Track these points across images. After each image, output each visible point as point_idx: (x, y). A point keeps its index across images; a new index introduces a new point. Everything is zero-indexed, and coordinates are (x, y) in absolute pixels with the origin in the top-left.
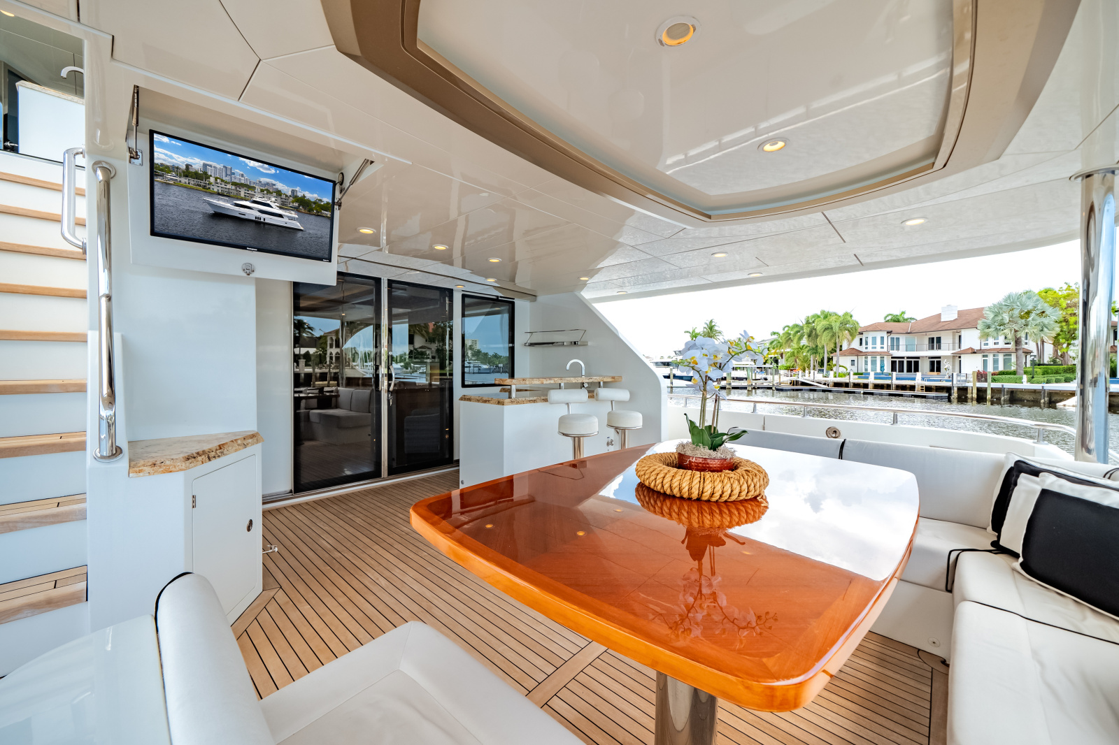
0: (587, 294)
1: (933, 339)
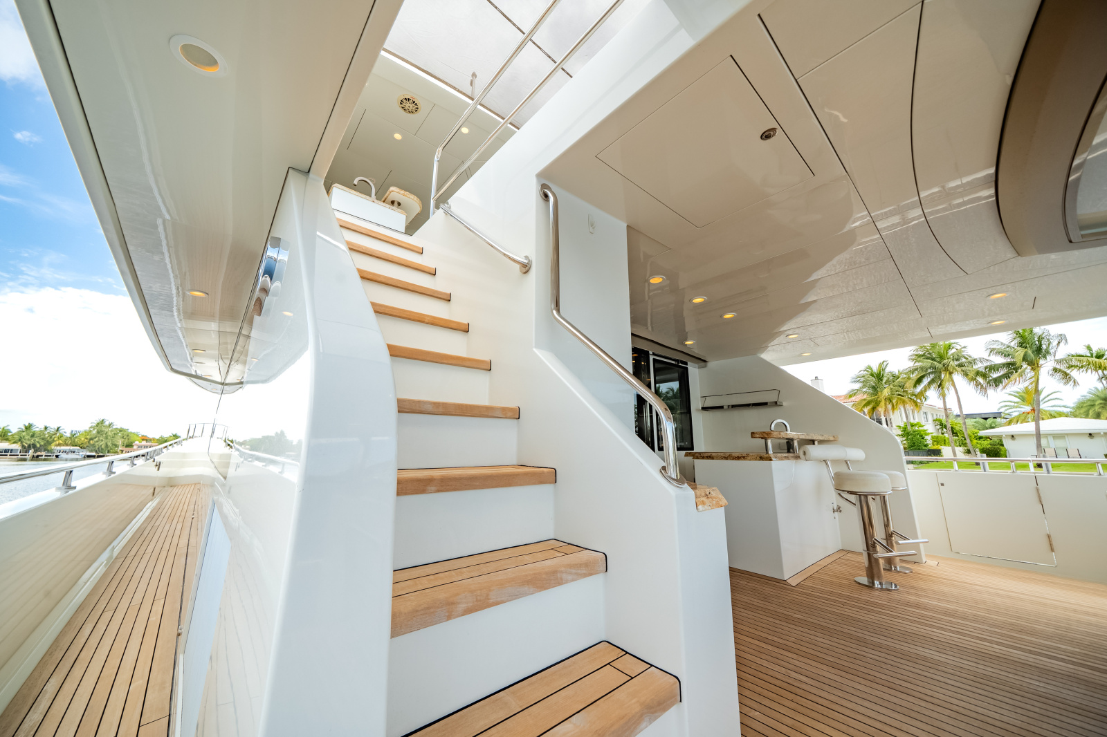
0: (768, 356)
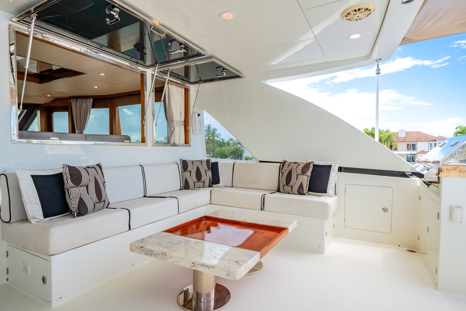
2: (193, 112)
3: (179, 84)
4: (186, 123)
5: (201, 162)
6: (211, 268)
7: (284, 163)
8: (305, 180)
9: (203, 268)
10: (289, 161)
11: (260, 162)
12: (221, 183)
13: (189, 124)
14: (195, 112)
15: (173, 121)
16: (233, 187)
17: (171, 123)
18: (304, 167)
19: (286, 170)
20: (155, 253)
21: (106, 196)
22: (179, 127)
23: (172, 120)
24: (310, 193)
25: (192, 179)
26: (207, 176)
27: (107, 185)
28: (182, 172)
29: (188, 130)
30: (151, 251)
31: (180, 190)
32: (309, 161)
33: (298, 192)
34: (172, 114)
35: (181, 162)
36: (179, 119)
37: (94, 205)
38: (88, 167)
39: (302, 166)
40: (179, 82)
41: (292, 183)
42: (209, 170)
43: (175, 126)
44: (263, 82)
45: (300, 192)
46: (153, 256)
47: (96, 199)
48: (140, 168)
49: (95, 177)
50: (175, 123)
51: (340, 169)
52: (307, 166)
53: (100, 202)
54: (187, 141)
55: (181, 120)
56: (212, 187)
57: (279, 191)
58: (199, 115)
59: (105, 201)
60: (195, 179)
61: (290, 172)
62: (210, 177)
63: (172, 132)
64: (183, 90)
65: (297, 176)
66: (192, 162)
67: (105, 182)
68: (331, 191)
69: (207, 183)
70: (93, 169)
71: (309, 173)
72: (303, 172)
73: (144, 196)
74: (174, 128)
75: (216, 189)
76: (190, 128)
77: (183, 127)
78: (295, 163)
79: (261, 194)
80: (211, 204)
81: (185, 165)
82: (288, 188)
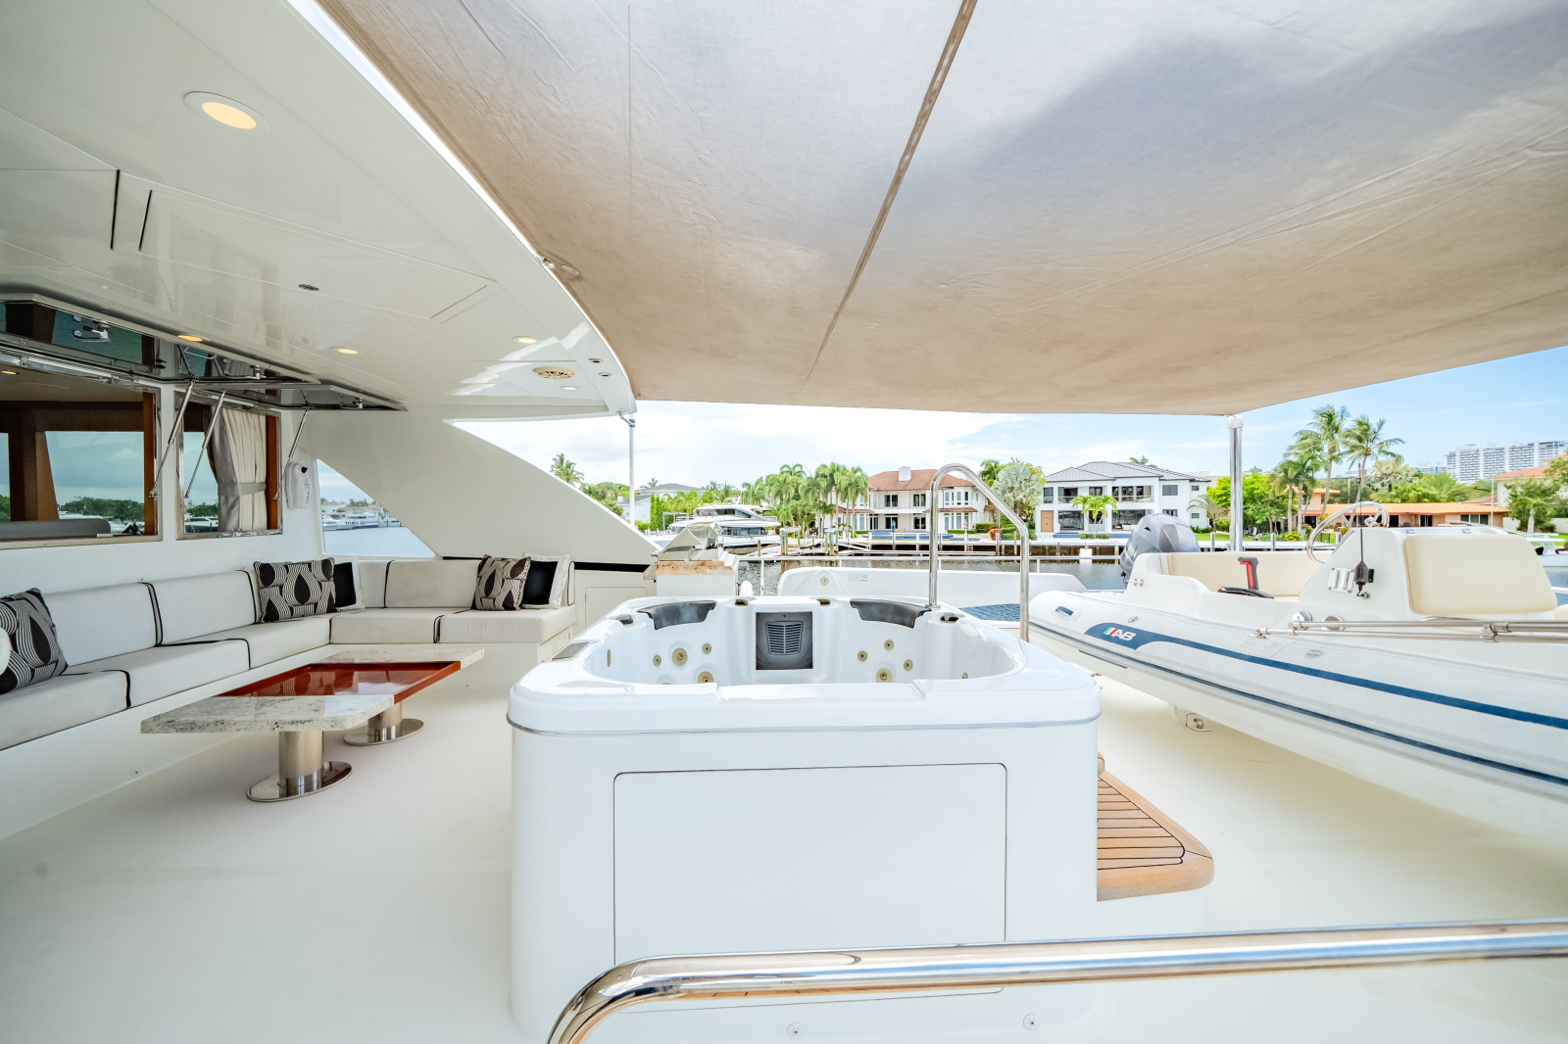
1: (888, 497)
2: (289, 464)
3: (249, 408)
4: (270, 488)
5: (309, 565)
6: (307, 723)
7: (485, 560)
8: (516, 587)
9: (294, 725)
10: (495, 555)
11: (445, 558)
12: (359, 603)
13: (279, 490)
14: (296, 464)
15: (233, 484)
16: (385, 607)
17: (229, 488)
18: (515, 566)
19: (487, 571)
20: (201, 724)
21: (60, 652)
22: (250, 495)
23: (233, 481)
24: (527, 606)
25: (285, 600)
26: (323, 590)
27: (58, 629)
28: (259, 589)
29: (276, 501)
30: (194, 723)
31: (255, 623)
32: (527, 555)
33: (503, 606)
34: (230, 468)
35: (257, 567)
36: (250, 479)
37: (33, 671)
38: (10, 599)
39: (514, 563)
40: (252, 405)
41: (494, 593)
42: (328, 579)
43: (240, 494)
44: (446, 421)
45: (508, 605)
46: (195, 730)
47: (35, 658)
48: (145, 589)
49: (30, 618)
50: (239, 489)
51: (579, 566)
52: (521, 564)
53: (46, 664)
54: (272, 521)
55: (257, 481)
56: (335, 611)
57: (474, 607)
58: (304, 470)
59: (57, 662)
60: (293, 600)
61: (493, 575)
62: (331, 594)
63: (233, 506)
64: (263, 419)
65: (503, 581)
66: (286, 567)
67: (54, 626)
68: (555, 601)
69: (323, 605)
70: (23, 601)
71: (523, 575)
72: (514, 574)
73: (158, 645)
74: (238, 498)
75: (344, 615)
76: (282, 498)
77: (261, 496)
78: (503, 559)
79: (432, 616)
80: (330, 643)
81: (266, 573)
82: (488, 602)
